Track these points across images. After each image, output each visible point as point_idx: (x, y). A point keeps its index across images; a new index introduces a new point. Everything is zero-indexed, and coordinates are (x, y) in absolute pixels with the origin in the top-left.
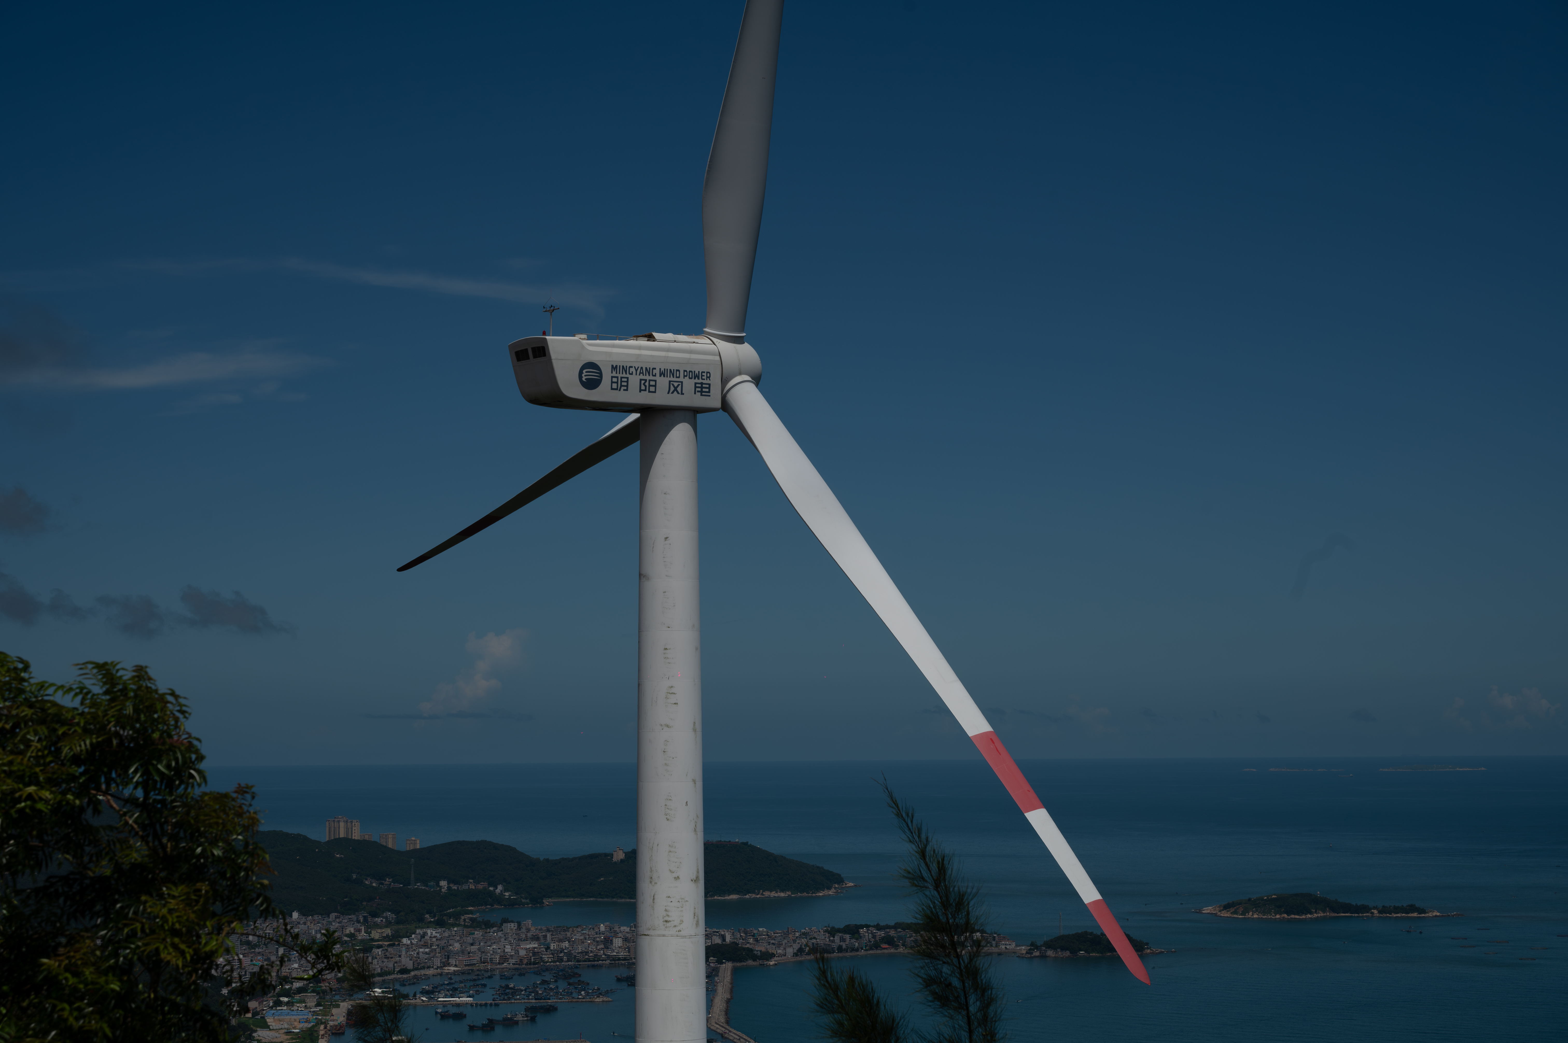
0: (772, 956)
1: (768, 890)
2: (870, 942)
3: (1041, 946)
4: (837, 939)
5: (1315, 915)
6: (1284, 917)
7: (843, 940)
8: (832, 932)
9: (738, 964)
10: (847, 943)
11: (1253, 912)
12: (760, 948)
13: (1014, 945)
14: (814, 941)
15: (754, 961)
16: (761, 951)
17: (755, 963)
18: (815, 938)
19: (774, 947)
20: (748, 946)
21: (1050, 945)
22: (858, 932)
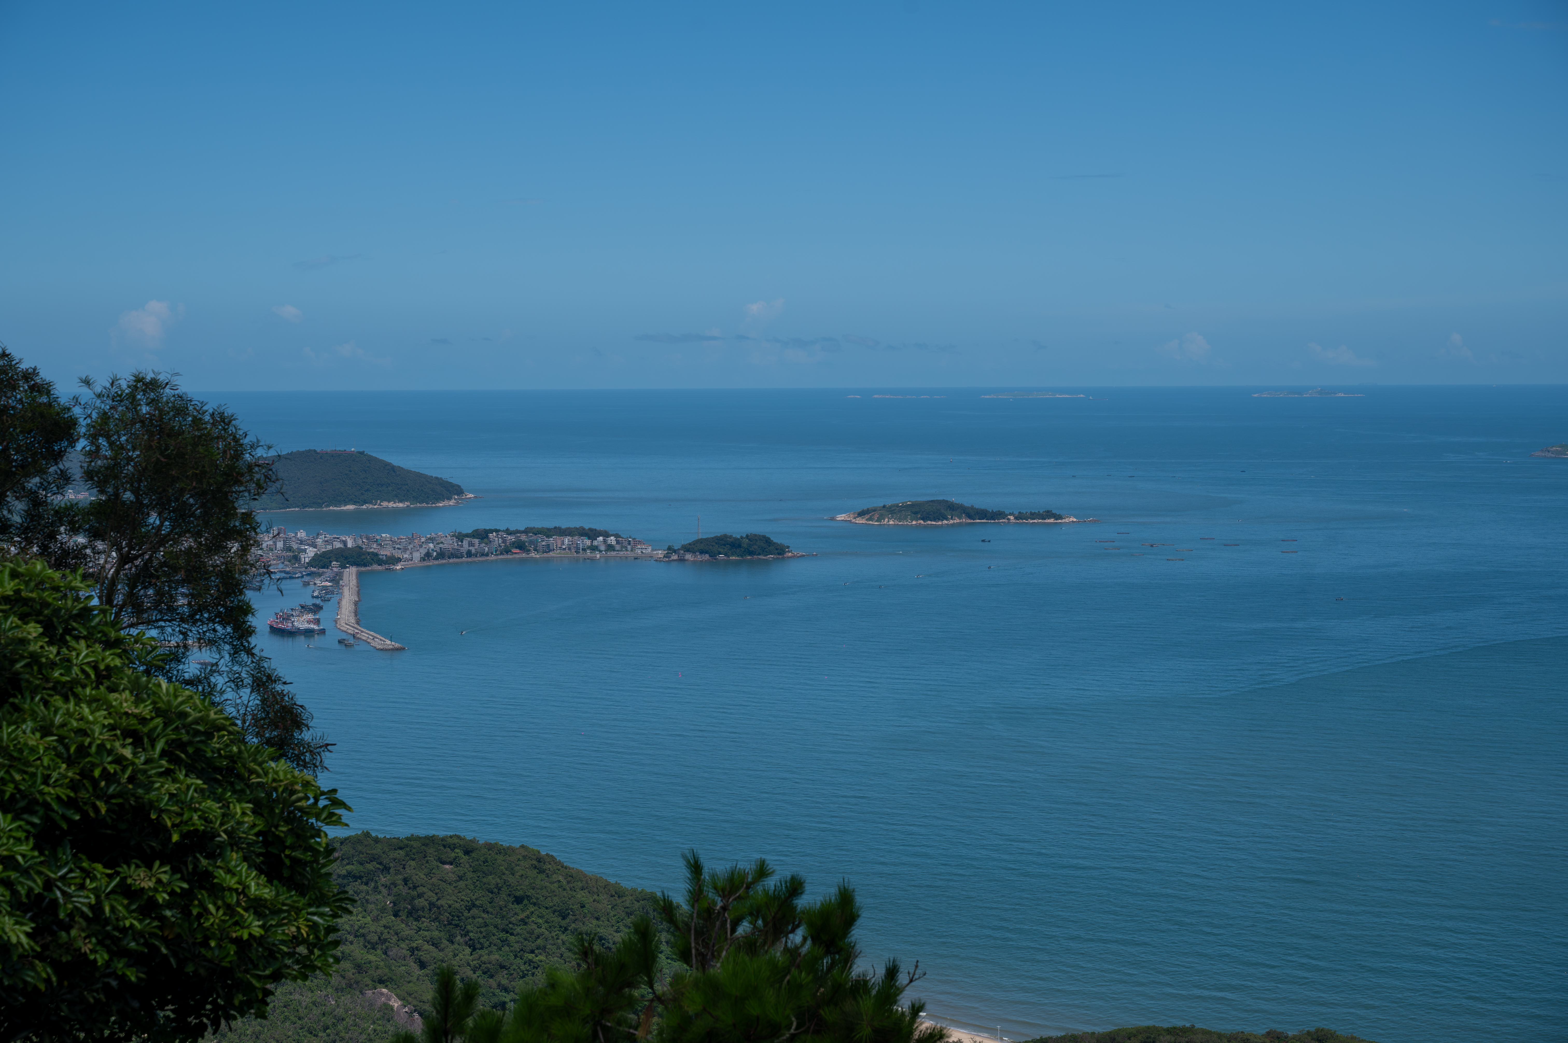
0: (399, 560)
1: (385, 500)
2: (500, 546)
3: (679, 549)
4: (465, 543)
5: (952, 522)
6: (920, 524)
7: (471, 544)
8: (460, 537)
9: (363, 569)
10: (476, 547)
11: (889, 518)
12: (385, 552)
13: (649, 550)
14: (441, 545)
15: (379, 565)
16: (386, 555)
17: (380, 568)
18: (442, 543)
19: (400, 551)
20: (372, 550)
21: (688, 549)
22: (487, 537)
